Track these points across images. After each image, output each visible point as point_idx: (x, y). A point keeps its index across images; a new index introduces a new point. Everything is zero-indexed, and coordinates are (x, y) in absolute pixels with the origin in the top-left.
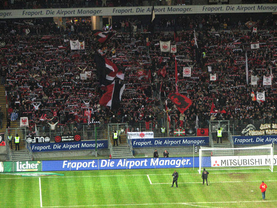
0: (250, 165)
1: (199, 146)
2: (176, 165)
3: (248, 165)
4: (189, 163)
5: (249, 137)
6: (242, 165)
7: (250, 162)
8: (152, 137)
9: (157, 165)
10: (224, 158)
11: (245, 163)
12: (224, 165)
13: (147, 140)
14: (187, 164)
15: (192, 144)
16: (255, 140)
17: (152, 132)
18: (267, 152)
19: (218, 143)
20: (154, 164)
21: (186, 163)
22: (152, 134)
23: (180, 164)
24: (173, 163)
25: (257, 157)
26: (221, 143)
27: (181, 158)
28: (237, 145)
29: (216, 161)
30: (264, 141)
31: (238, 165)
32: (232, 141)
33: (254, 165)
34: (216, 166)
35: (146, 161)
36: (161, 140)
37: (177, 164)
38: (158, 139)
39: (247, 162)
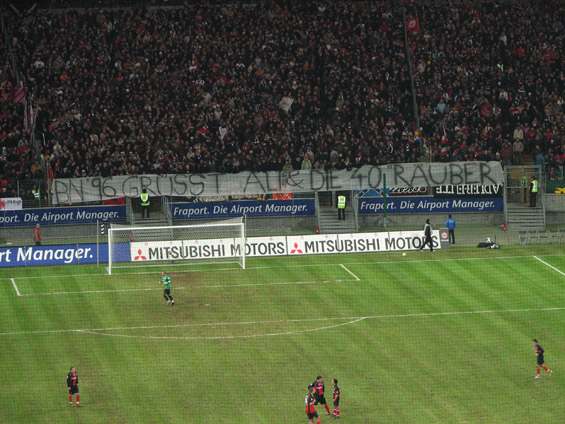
0: (203, 257)
1: (107, 223)
2: (64, 259)
3: (198, 257)
4: (88, 255)
5: (201, 205)
6: (189, 257)
7: (203, 252)
8: (20, 207)
9: (30, 259)
10: (153, 245)
11: (194, 254)
12: (154, 258)
13: (10, 213)
14: (86, 256)
15: (94, 220)
16: (210, 209)
17: (20, 199)
18: (233, 233)
19: (143, 216)
20: (24, 259)
21: (83, 254)
22: (18, 203)
23: (72, 257)
24: (59, 254)
25: (215, 243)
26: (148, 216)
27: (74, 246)
28: (178, 219)
29: (139, 250)
30: (228, 211)
31: (180, 258)
32: (169, 213)
33: (211, 256)
34: (140, 259)
35: (8, 252)
36: (36, 213)
37: (67, 257)
38: (30, 212)
39: (198, 251)
